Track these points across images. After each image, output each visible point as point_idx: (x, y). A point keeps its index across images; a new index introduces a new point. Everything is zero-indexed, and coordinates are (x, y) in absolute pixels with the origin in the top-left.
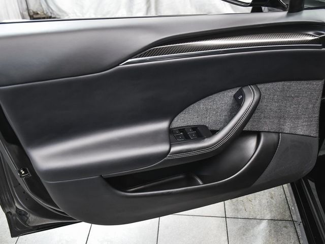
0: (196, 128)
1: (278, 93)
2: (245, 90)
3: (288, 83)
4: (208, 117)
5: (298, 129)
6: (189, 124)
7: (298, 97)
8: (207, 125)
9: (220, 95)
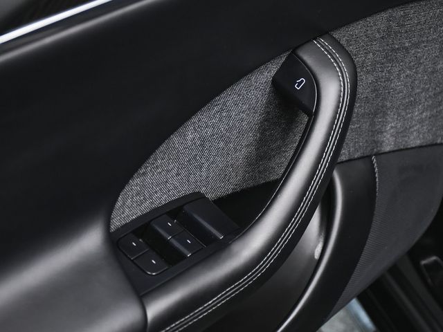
0: (180, 208)
1: (376, 46)
2: (308, 58)
3: (398, 13)
4: (206, 165)
5: (412, 133)
6: (157, 204)
7: (416, 45)
8: (203, 190)
9: (241, 86)
